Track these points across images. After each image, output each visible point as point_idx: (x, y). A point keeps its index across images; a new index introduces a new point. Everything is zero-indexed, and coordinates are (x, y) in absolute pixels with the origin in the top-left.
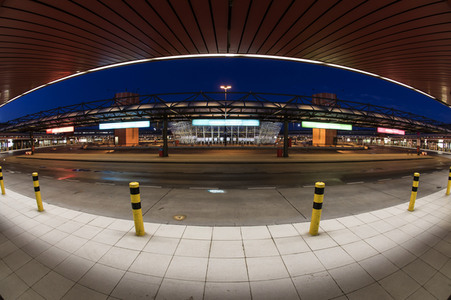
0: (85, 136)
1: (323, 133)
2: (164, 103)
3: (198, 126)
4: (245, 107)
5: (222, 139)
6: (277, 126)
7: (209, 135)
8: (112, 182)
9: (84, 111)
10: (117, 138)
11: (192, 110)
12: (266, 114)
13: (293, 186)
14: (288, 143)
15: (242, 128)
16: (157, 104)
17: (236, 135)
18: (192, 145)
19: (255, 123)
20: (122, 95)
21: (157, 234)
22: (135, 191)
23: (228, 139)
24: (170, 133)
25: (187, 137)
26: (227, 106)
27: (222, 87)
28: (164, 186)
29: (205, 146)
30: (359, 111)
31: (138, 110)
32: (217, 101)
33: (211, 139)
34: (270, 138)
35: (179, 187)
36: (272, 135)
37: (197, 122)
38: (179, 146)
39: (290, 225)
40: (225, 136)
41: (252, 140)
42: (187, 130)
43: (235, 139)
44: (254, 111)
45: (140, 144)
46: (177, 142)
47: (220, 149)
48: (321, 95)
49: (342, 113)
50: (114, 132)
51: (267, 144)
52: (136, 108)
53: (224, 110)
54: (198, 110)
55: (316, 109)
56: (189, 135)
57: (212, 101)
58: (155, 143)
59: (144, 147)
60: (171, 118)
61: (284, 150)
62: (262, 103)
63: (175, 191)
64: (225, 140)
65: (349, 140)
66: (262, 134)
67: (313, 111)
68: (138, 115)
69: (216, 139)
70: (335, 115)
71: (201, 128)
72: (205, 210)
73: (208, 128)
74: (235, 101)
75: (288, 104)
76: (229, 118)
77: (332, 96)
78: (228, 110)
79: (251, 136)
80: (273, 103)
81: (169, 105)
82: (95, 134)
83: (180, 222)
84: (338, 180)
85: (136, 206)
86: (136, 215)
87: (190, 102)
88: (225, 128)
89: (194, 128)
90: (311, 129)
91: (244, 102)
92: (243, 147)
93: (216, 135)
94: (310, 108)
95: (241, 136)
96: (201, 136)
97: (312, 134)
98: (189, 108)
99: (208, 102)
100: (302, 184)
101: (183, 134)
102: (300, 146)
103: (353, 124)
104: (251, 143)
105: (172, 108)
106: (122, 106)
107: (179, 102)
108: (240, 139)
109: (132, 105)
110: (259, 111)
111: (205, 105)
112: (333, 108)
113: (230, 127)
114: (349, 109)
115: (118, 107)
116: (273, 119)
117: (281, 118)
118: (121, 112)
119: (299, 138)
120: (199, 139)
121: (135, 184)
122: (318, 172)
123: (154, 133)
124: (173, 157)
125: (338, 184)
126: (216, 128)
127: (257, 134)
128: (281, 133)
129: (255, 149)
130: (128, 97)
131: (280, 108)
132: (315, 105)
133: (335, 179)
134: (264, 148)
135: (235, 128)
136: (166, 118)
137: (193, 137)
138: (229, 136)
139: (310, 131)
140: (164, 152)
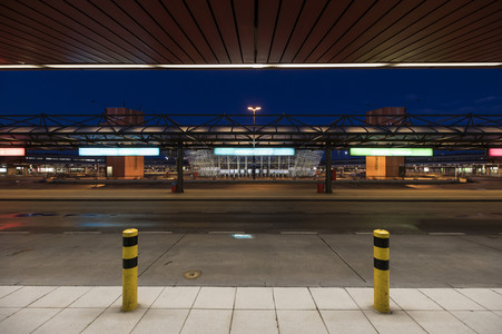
0: (51, 164)
1: (382, 163)
2: (178, 126)
3: (221, 156)
4: (277, 133)
5: (250, 171)
6: (316, 154)
7: (234, 167)
8: (96, 229)
9: (46, 127)
10: (110, 169)
11: (214, 137)
12: (304, 140)
13: (341, 231)
14: (331, 175)
15: (274, 158)
16: (168, 127)
17: (266, 166)
18: (214, 178)
19: (289, 152)
20: (116, 111)
21: (156, 305)
22: (130, 242)
23: (257, 171)
24: (186, 163)
25: (208, 169)
26: (256, 132)
27: (250, 108)
28: (175, 230)
29: (230, 179)
30: (447, 127)
31: (142, 133)
32: (244, 126)
33: (236, 171)
34: (309, 169)
35: (195, 231)
36: (310, 166)
37: (220, 151)
38: (198, 179)
39: (341, 290)
40: (254, 168)
41: (286, 172)
42: (207, 160)
43: (265, 171)
44: (288, 137)
45: (145, 176)
46: (195, 175)
47: (247, 183)
48: (380, 112)
49: (414, 133)
50: (106, 160)
51: (303, 177)
52: (139, 130)
53: (252, 136)
54: (221, 137)
55: (370, 131)
56: (211, 165)
57: (238, 126)
58: (168, 175)
59: (151, 180)
60: (187, 145)
61: (327, 185)
62: (297, 127)
63: (190, 238)
64: (254, 172)
65: (426, 170)
66: (298, 165)
67: (368, 134)
68: (143, 140)
69: (242, 171)
70: (401, 137)
71: (225, 158)
72: (227, 263)
73: (234, 158)
74: (264, 126)
75: (331, 126)
76: (258, 146)
77: (398, 111)
78: (256, 136)
79: (284, 167)
80: (311, 127)
81: (185, 130)
82: (72, 162)
83: (192, 282)
84: (412, 227)
85: (130, 264)
86: (128, 278)
87: (211, 127)
88: (253, 158)
89: (216, 158)
90: (364, 157)
91: (276, 127)
92: (275, 180)
93: (242, 166)
94: (362, 130)
95: (272, 167)
96: (225, 167)
97: (365, 163)
98: (209, 133)
99: (233, 126)
100: (354, 230)
101: (203, 164)
102: (348, 179)
103: (434, 148)
104: (285, 176)
105: (188, 133)
106: (118, 126)
107: (197, 127)
108: (272, 171)
109: (133, 126)
110: (294, 137)
111: (229, 130)
112: (399, 127)
113: (259, 157)
114: (429, 126)
115: (112, 127)
116: (312, 146)
117: (322, 145)
118: (115, 133)
119: (346, 170)
120: (223, 171)
121: (132, 231)
122: (376, 214)
123: (166, 163)
124: (189, 193)
125: (413, 232)
126: (242, 158)
127: (292, 165)
128: (322, 163)
129: (289, 182)
130: (127, 115)
131: (321, 133)
132: (370, 126)
133: (406, 226)
134: (301, 182)
135: (266, 158)
136: (180, 145)
137: (216, 169)
138: (258, 167)
139: (362, 159)
140: (179, 187)
